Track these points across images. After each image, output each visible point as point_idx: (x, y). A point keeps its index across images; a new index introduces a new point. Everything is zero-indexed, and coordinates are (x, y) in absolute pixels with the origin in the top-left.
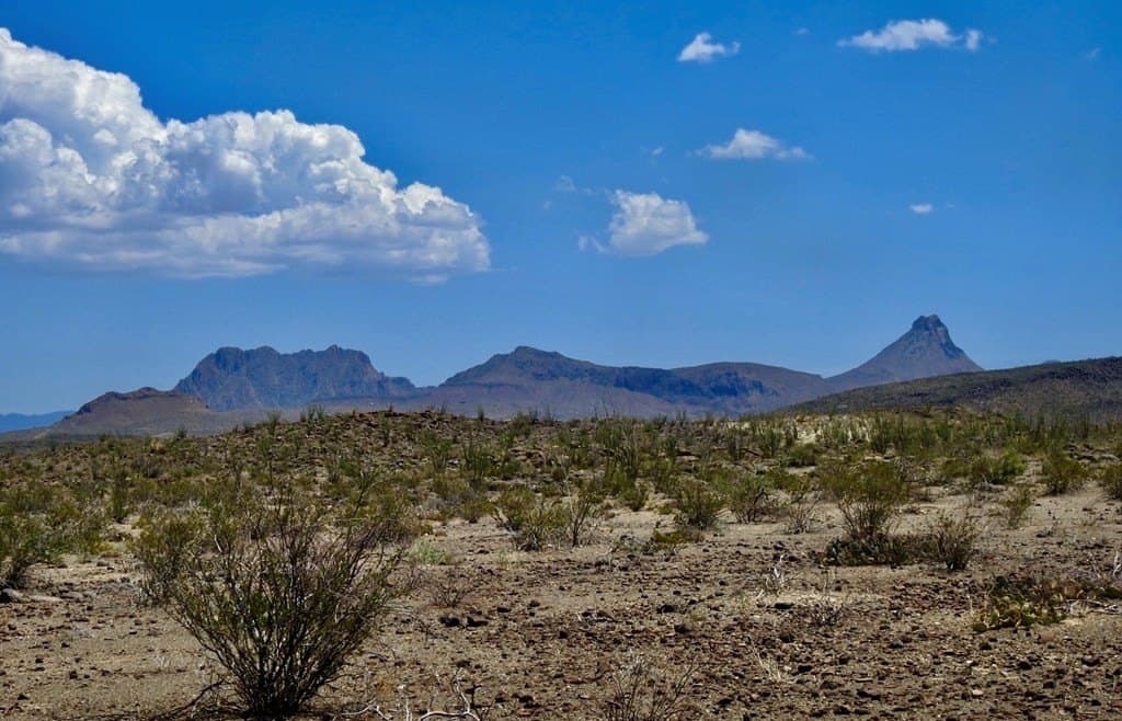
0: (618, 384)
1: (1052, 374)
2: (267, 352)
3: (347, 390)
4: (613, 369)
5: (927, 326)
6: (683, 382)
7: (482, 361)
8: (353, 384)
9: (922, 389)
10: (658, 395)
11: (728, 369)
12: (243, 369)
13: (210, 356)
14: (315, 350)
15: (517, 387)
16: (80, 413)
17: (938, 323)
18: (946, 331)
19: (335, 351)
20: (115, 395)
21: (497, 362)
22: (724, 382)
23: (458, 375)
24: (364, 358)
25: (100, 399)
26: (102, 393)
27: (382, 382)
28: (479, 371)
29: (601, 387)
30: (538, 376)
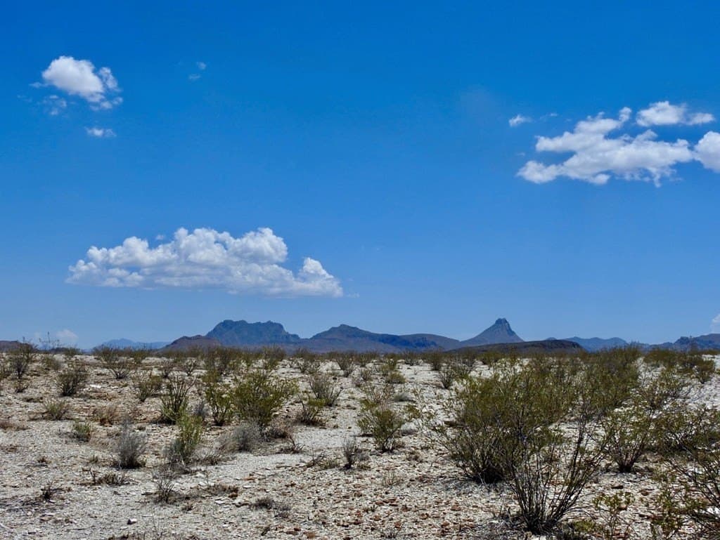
0: (380, 341)
1: (533, 345)
2: (243, 323)
3: (274, 338)
4: (378, 335)
5: (502, 323)
6: (405, 341)
7: (327, 329)
8: (276, 336)
9: (485, 348)
10: (395, 345)
11: (423, 337)
12: (234, 329)
13: (221, 323)
14: (262, 322)
15: (340, 340)
16: (172, 344)
17: (506, 321)
18: (509, 325)
19: (270, 324)
20: (186, 337)
21: (333, 330)
22: (421, 341)
23: (318, 335)
24: (281, 326)
25: (180, 339)
26: (182, 336)
27: (288, 336)
28: (325, 333)
29: (373, 342)
30: (348, 336)
